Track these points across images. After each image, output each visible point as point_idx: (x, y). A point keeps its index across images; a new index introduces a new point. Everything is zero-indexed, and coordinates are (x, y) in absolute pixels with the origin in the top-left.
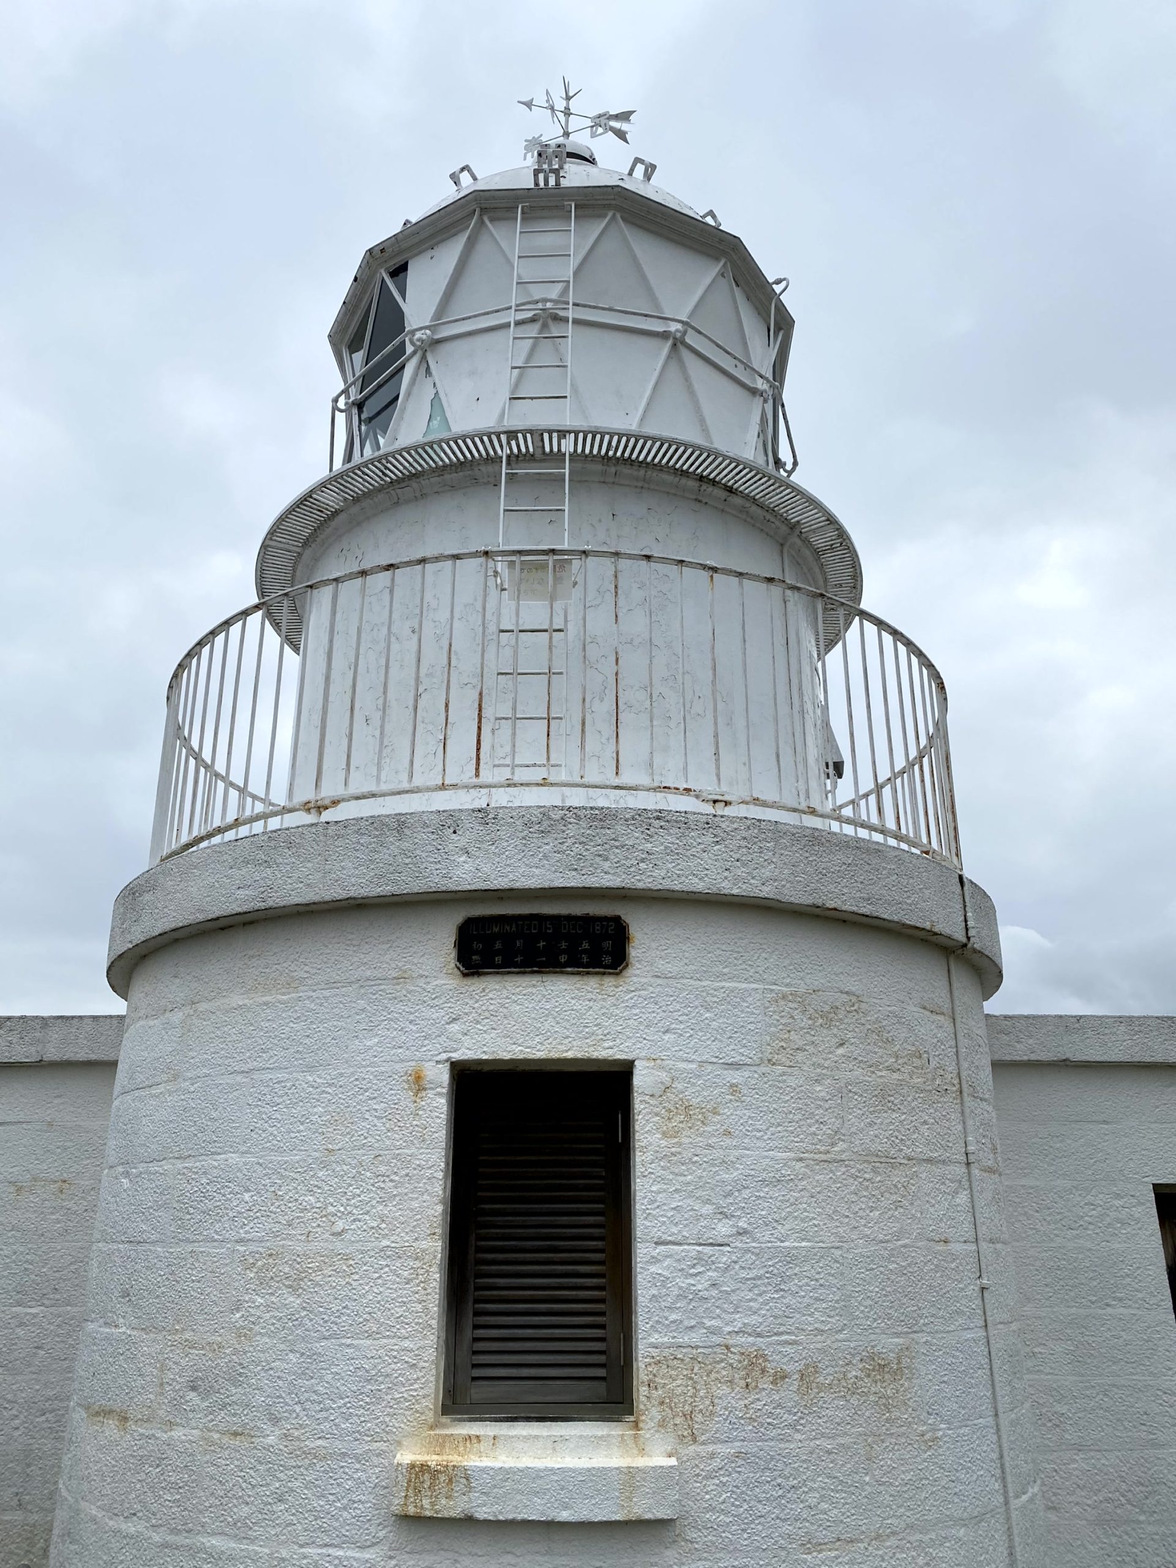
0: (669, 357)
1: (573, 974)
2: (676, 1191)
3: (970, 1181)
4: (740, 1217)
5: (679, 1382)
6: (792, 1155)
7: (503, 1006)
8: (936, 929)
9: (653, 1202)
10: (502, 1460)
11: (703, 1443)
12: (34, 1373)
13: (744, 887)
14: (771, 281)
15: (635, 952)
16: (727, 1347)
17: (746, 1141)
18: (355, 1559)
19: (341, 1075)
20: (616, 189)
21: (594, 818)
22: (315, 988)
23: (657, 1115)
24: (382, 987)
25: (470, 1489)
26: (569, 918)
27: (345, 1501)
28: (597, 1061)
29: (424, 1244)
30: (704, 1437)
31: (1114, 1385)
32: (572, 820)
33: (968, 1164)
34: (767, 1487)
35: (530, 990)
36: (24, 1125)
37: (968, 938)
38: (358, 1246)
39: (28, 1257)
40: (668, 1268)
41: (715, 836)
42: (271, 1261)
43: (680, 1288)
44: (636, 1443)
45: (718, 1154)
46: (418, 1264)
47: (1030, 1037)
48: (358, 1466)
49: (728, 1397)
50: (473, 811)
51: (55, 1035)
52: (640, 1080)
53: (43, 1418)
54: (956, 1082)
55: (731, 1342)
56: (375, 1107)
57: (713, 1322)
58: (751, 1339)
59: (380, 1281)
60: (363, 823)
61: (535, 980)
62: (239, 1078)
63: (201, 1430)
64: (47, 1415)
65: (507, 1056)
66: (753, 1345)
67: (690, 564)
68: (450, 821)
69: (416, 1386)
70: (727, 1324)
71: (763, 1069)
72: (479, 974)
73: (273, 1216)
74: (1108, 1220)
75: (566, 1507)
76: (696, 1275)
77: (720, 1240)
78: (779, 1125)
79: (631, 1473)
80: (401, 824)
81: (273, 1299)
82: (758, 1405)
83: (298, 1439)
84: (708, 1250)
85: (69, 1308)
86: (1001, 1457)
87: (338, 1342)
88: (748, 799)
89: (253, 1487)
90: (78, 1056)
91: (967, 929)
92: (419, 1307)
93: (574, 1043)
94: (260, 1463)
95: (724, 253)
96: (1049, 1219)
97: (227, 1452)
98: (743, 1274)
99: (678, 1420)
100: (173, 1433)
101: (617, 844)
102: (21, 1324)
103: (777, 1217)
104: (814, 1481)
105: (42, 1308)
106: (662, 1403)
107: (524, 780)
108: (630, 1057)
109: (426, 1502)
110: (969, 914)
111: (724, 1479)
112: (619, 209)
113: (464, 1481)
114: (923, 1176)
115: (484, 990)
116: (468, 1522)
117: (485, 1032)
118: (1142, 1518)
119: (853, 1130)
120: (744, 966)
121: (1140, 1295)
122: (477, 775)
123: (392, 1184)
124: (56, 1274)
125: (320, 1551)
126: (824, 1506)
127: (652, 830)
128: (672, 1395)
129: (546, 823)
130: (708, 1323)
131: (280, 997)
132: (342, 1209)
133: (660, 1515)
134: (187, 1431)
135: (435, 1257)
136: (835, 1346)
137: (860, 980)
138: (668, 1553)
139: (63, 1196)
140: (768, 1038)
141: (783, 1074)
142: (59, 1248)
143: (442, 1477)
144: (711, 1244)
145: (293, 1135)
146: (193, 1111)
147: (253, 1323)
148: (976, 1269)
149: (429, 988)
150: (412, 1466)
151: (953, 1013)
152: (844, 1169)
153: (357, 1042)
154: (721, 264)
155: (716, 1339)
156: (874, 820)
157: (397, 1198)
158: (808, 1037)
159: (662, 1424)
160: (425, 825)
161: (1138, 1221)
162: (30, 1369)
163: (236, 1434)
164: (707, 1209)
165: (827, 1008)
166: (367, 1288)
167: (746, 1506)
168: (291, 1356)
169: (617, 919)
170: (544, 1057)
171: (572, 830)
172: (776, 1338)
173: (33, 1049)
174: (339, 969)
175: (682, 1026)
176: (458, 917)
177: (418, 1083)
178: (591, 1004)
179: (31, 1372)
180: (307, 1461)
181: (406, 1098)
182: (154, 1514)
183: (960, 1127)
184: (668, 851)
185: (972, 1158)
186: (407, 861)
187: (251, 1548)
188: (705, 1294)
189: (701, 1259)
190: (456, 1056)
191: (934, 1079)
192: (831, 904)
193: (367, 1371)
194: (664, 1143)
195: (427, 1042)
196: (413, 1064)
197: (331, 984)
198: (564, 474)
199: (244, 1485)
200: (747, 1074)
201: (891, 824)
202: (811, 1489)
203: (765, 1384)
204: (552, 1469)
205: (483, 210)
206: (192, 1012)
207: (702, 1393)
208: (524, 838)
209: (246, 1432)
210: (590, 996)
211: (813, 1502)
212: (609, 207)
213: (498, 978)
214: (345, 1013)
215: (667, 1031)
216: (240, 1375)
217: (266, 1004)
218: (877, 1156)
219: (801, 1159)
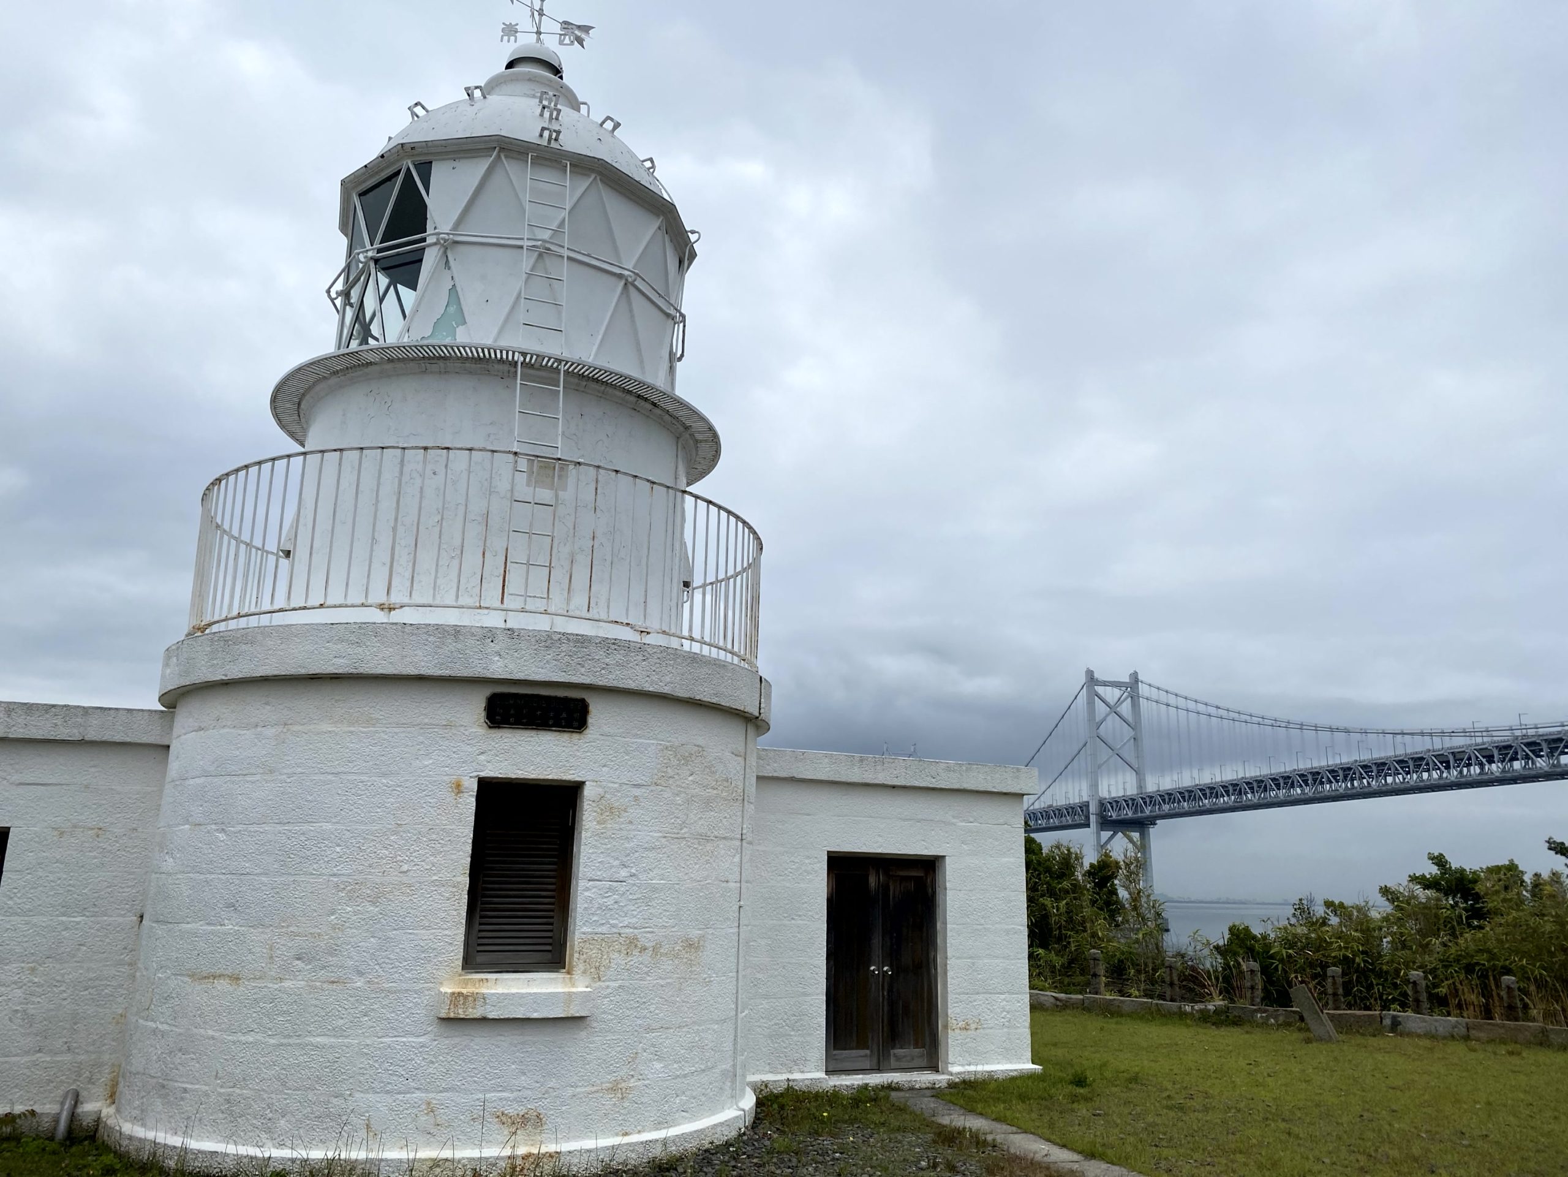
0: (622, 294)
1: (555, 731)
2: (602, 853)
3: (741, 849)
4: (632, 867)
5: (594, 951)
6: (660, 834)
7: (512, 747)
8: (746, 710)
9: (589, 858)
10: (500, 990)
11: (604, 981)
12: (79, 962)
13: (656, 687)
14: (688, 229)
15: (591, 720)
16: (620, 934)
17: (639, 827)
18: (413, 1042)
19: (407, 780)
20: (601, 161)
21: (578, 641)
22: (388, 726)
23: (595, 812)
24: (436, 730)
25: (485, 1003)
26: (556, 698)
27: (408, 1014)
28: (565, 781)
29: (459, 879)
30: (604, 979)
31: (789, 963)
32: (565, 641)
33: (742, 840)
34: (632, 1002)
35: (529, 739)
36: (64, 787)
37: (760, 714)
38: (417, 879)
39: (71, 882)
40: (594, 893)
41: (644, 656)
42: (357, 886)
43: (599, 904)
44: (571, 981)
45: (624, 833)
46: (455, 890)
47: (775, 762)
48: (416, 996)
49: (619, 959)
50: (505, 629)
51: (94, 721)
52: (588, 792)
53: (87, 992)
54: (742, 794)
55: (622, 931)
56: (430, 801)
57: (614, 922)
58: (631, 930)
59: (431, 899)
60: (431, 628)
61: (533, 733)
62: (330, 777)
63: (307, 981)
64: (90, 990)
65: (514, 776)
66: (632, 933)
67: (640, 478)
68: (490, 634)
69: (452, 954)
70: (620, 923)
71: (652, 788)
72: (499, 727)
73: (358, 861)
74: (801, 871)
75: (536, 1011)
76: (607, 897)
77: (621, 879)
78: (656, 818)
79: (570, 994)
80: (457, 632)
81: (359, 908)
82: (632, 963)
83: (378, 983)
84: (615, 884)
85: (106, 918)
86: (737, 992)
87: (404, 931)
88: (660, 631)
89: (346, 1009)
90: (116, 738)
91: (760, 709)
92: (455, 913)
93: (554, 771)
94: (351, 997)
95: (664, 213)
96: (769, 869)
97: (327, 992)
98: (631, 897)
99: (592, 970)
100: (283, 984)
101: (590, 658)
102: (66, 929)
103: (650, 867)
104: (654, 1000)
105: (84, 918)
106: (585, 962)
107: (533, 609)
108: (583, 780)
109: (460, 1011)
110: (762, 700)
111: (612, 998)
112: (600, 173)
113: (483, 1000)
114: (721, 846)
115: (501, 737)
116: (484, 1020)
117: (501, 761)
118: (792, 1033)
119: (692, 821)
120: (648, 730)
121: (810, 913)
122: (502, 602)
123: (439, 845)
124: (95, 895)
125: (391, 1039)
126: (657, 1011)
127: (610, 650)
128: (591, 958)
129: (549, 642)
130: (612, 922)
131: (361, 729)
132: (407, 858)
133: (583, 1014)
134: (294, 982)
135: (465, 886)
136: (670, 934)
137: (704, 739)
138: (582, 1033)
139: (100, 840)
140: (656, 771)
141: (662, 791)
142: (96, 876)
143: (470, 999)
144: (617, 881)
145: (373, 814)
146: (291, 795)
147: (345, 922)
148: (738, 897)
149: (467, 733)
150: (453, 993)
151: (745, 755)
152: (685, 843)
153: (418, 762)
154: (661, 220)
155: (615, 930)
156: (721, 644)
157: (443, 854)
158: (676, 771)
159: (584, 972)
160: (473, 635)
161: (816, 872)
162: (75, 960)
163: (333, 982)
164: (616, 863)
165: (687, 754)
166: (423, 902)
167: (621, 1011)
168: (372, 939)
169: (583, 701)
170: (536, 778)
171: (564, 647)
172: (643, 930)
173: (75, 731)
174: (406, 716)
175: (613, 763)
176: (488, 691)
177: (458, 788)
178: (564, 749)
179: (76, 962)
180: (383, 995)
181: (450, 797)
182: (269, 1029)
183: (740, 820)
184: (618, 664)
185: (744, 837)
186: (461, 656)
187: (345, 1041)
188: (611, 907)
189: (610, 889)
190: (483, 774)
191: (732, 793)
192: (698, 697)
193: (422, 947)
194: (597, 827)
195: (464, 765)
196: (455, 777)
197: (399, 725)
198: (559, 391)
199: (340, 1009)
200: (644, 790)
201: (729, 646)
202: (652, 1004)
203: (636, 952)
204: (530, 993)
205: (502, 149)
206: (285, 730)
207: (605, 957)
208: (535, 650)
209: (341, 981)
210: (564, 744)
211: (652, 1010)
212: (592, 170)
213: (510, 731)
214: (410, 744)
215: (604, 766)
216: (336, 950)
217: (351, 732)
218: (701, 836)
219: (665, 837)
